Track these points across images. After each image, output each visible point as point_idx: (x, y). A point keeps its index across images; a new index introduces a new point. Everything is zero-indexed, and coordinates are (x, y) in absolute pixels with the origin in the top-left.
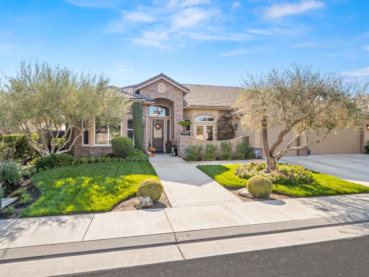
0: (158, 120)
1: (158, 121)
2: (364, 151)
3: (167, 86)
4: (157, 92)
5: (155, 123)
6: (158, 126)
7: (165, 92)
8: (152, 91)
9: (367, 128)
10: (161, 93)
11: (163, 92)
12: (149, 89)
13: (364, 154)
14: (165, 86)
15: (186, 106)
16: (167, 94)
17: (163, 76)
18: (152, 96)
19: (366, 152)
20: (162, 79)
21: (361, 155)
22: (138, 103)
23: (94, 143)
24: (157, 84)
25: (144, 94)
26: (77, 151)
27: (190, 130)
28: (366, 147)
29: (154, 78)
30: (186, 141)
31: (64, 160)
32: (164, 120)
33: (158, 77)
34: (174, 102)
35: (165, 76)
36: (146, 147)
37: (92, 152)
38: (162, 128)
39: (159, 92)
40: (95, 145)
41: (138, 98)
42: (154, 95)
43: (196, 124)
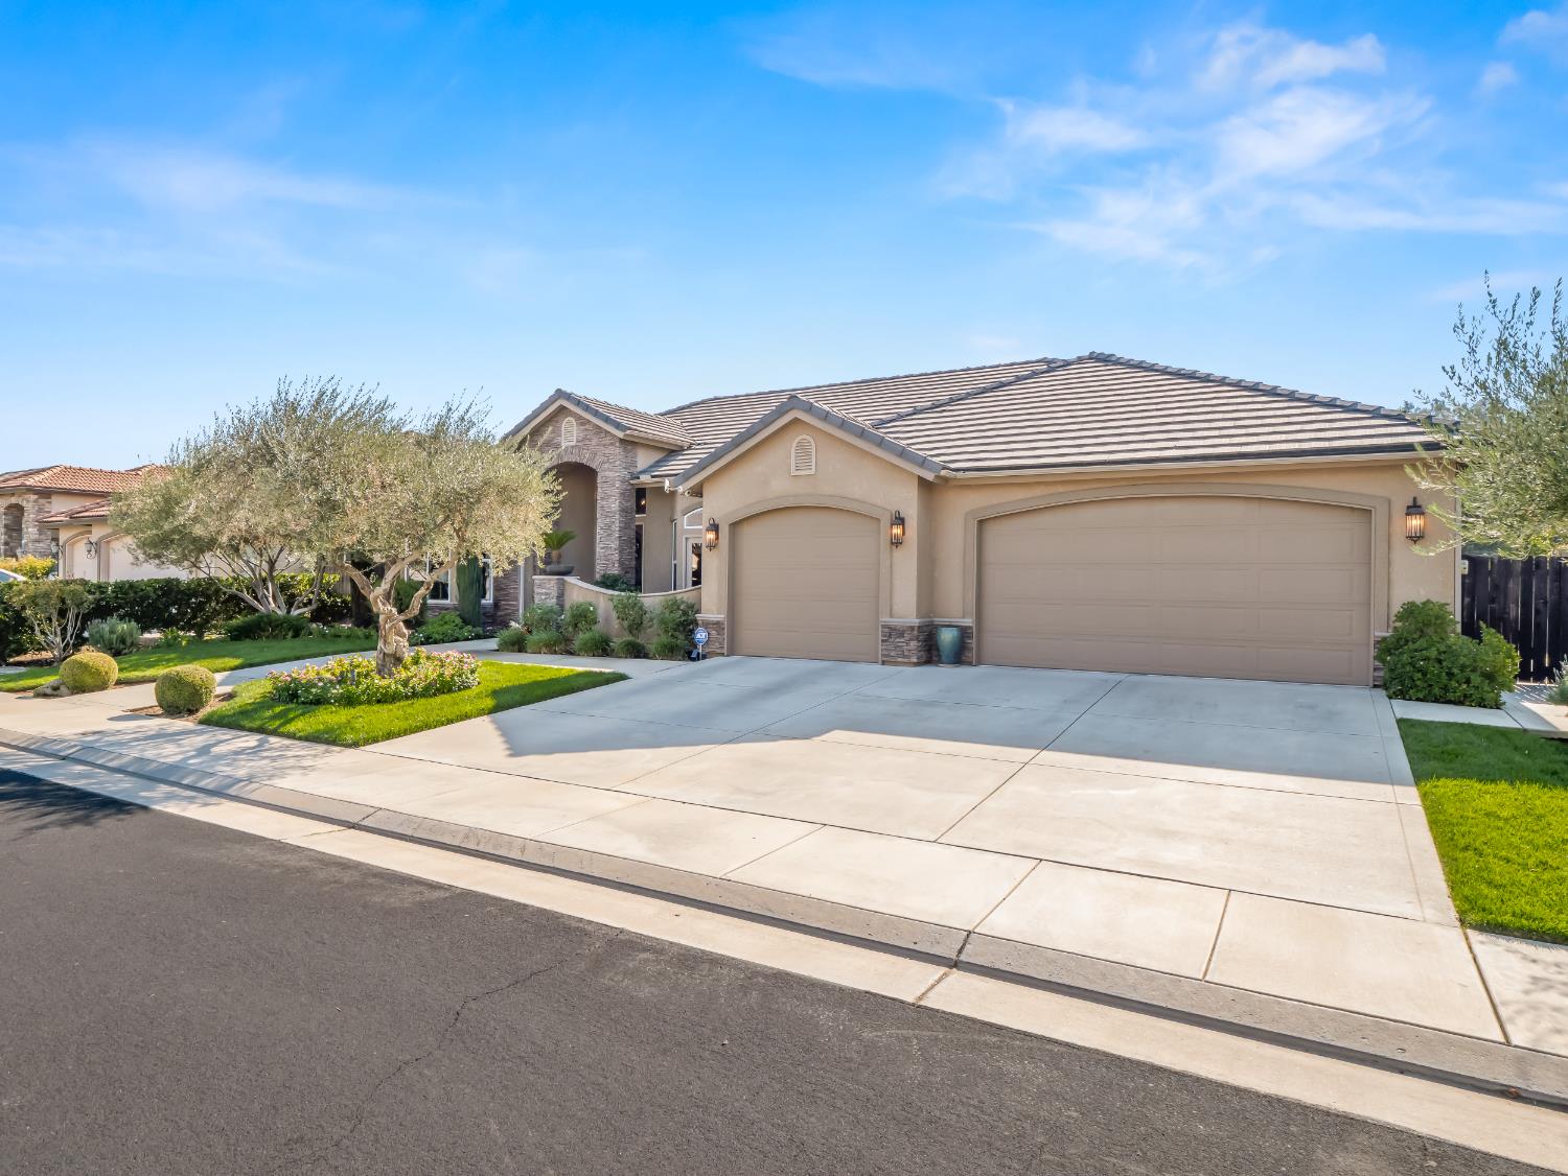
4: (560, 448)
7: (578, 442)
8: (548, 445)
10: (567, 449)
11: (572, 444)
14: (577, 425)
15: (639, 478)
16: (580, 447)
17: (562, 398)
24: (553, 422)
33: (552, 400)
34: (597, 472)
35: (569, 398)
39: (563, 444)
42: (551, 457)
43: (687, 539)
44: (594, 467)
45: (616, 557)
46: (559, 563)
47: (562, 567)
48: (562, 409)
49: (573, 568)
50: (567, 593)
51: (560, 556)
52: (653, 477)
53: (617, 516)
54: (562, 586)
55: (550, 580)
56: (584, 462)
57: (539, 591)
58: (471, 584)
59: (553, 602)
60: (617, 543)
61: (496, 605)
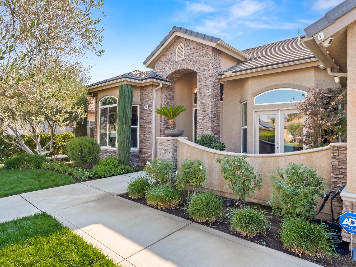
3: (187, 46)
4: (174, 62)
7: (185, 57)
8: (168, 61)
10: (179, 62)
11: (181, 59)
15: (224, 74)
16: (186, 60)
17: (177, 31)
18: (167, 70)
24: (174, 48)
25: (159, 69)
33: (170, 34)
34: (197, 73)
35: (180, 29)
39: (176, 60)
43: (255, 112)
44: (195, 70)
45: (210, 124)
46: (174, 128)
47: (176, 131)
48: (178, 38)
49: (183, 131)
50: (179, 149)
51: (174, 124)
52: (233, 72)
53: (210, 99)
54: (176, 144)
55: (167, 140)
56: (189, 68)
57: (161, 147)
58: (124, 140)
59: (169, 156)
60: (210, 115)
61: (140, 151)
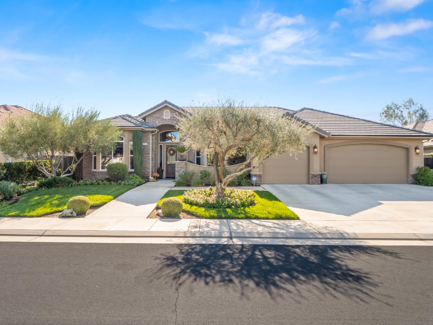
0: (172, 145)
1: (172, 147)
2: (411, 180)
3: (172, 112)
4: (163, 119)
5: (169, 149)
6: (172, 152)
7: (170, 118)
8: (158, 118)
9: (415, 151)
10: (166, 120)
11: (168, 118)
12: (154, 116)
13: (411, 184)
14: (170, 112)
16: (172, 120)
17: (167, 103)
18: (157, 122)
19: (414, 182)
20: (166, 106)
21: (407, 185)
22: (136, 130)
23: (100, 168)
24: (162, 111)
25: (150, 121)
26: (88, 175)
27: (200, 156)
28: (414, 176)
29: (159, 105)
30: (181, 167)
31: (64, 182)
32: (177, 145)
33: (162, 104)
35: (169, 103)
36: (149, 173)
37: (98, 176)
38: (175, 154)
39: (164, 118)
40: (101, 170)
41: (137, 126)
42: (159, 122)
